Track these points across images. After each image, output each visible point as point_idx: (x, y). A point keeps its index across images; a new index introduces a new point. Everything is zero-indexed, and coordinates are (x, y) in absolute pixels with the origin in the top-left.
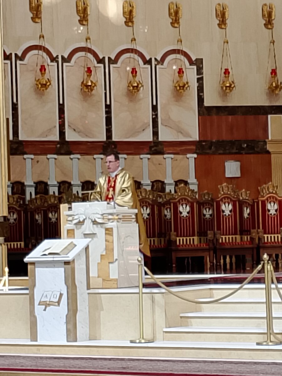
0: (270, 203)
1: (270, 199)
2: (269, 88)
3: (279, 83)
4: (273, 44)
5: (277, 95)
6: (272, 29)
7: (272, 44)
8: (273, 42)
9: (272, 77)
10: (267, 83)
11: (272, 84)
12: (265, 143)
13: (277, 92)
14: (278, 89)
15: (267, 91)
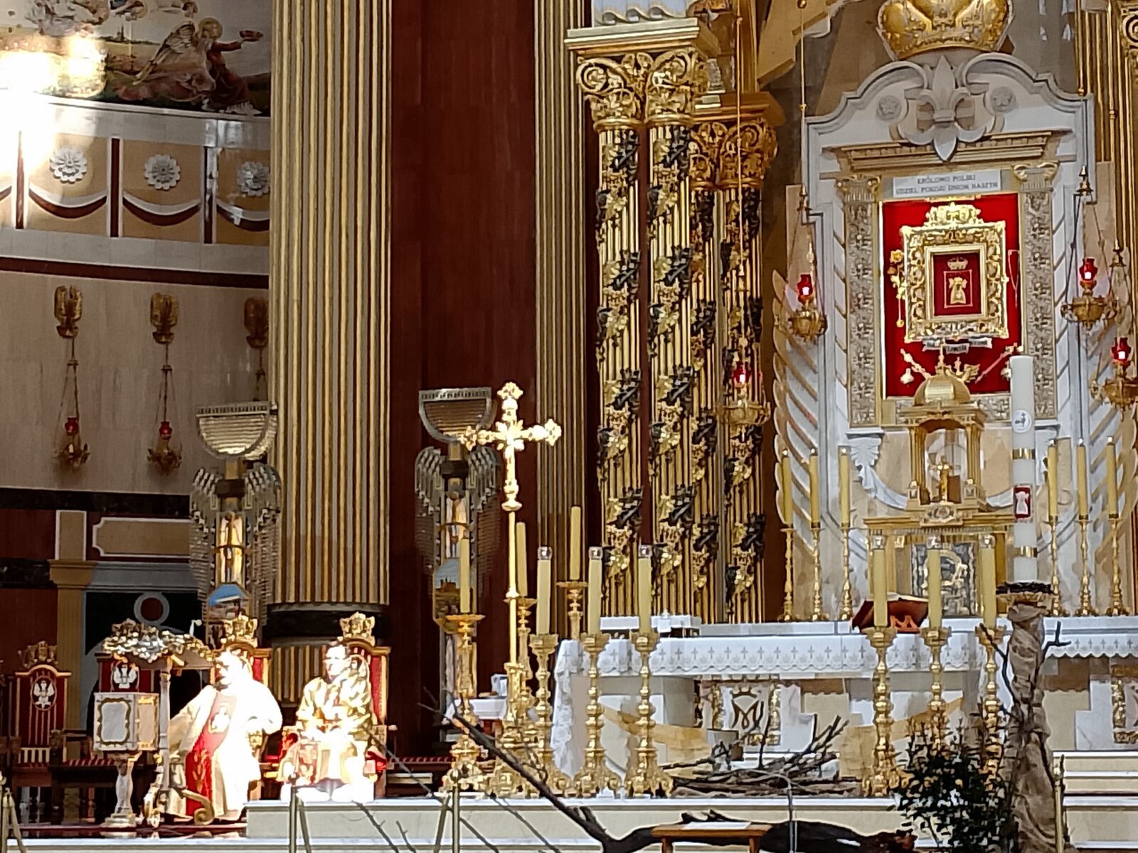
0: (39, 683)
1: (40, 674)
2: (62, 455)
3: (82, 448)
4: (75, 368)
5: (75, 471)
6: (73, 338)
7: (72, 367)
8: (75, 365)
9: (69, 434)
10: (57, 448)
11: (67, 448)
12: (47, 567)
13: (76, 465)
14: (80, 459)
15: (56, 461)
